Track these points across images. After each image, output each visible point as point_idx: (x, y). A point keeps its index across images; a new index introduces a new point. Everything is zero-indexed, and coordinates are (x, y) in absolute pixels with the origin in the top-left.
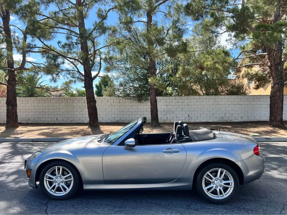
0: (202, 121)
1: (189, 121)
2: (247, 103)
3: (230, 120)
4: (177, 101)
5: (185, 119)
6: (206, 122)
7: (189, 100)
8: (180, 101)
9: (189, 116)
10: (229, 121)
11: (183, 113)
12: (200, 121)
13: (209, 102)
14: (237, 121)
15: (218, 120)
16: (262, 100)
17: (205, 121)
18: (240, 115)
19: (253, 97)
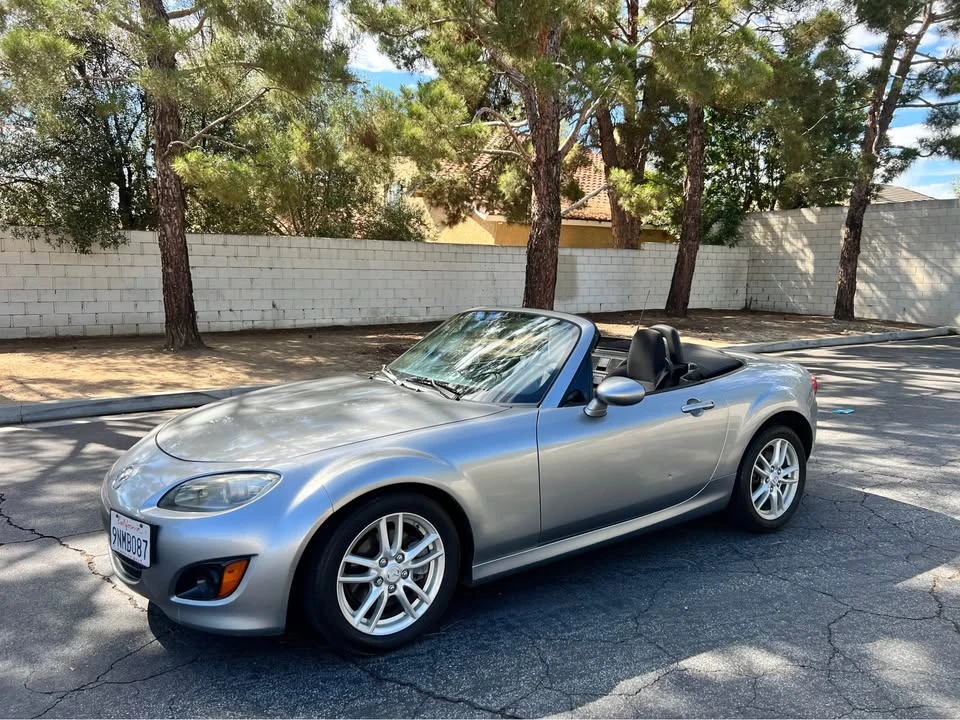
0: (317, 321)
1: (274, 325)
2: (439, 266)
3: (400, 319)
4: (230, 251)
5: (263, 319)
6: (331, 324)
7: (274, 251)
8: (242, 251)
9: (274, 306)
10: (396, 322)
11: (257, 294)
12: (312, 321)
13: (338, 259)
14: (414, 319)
15: (365, 318)
16: (475, 258)
17: (327, 321)
18: (426, 303)
19: (454, 249)
